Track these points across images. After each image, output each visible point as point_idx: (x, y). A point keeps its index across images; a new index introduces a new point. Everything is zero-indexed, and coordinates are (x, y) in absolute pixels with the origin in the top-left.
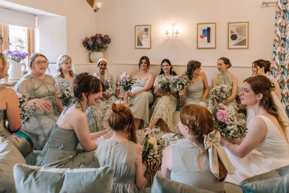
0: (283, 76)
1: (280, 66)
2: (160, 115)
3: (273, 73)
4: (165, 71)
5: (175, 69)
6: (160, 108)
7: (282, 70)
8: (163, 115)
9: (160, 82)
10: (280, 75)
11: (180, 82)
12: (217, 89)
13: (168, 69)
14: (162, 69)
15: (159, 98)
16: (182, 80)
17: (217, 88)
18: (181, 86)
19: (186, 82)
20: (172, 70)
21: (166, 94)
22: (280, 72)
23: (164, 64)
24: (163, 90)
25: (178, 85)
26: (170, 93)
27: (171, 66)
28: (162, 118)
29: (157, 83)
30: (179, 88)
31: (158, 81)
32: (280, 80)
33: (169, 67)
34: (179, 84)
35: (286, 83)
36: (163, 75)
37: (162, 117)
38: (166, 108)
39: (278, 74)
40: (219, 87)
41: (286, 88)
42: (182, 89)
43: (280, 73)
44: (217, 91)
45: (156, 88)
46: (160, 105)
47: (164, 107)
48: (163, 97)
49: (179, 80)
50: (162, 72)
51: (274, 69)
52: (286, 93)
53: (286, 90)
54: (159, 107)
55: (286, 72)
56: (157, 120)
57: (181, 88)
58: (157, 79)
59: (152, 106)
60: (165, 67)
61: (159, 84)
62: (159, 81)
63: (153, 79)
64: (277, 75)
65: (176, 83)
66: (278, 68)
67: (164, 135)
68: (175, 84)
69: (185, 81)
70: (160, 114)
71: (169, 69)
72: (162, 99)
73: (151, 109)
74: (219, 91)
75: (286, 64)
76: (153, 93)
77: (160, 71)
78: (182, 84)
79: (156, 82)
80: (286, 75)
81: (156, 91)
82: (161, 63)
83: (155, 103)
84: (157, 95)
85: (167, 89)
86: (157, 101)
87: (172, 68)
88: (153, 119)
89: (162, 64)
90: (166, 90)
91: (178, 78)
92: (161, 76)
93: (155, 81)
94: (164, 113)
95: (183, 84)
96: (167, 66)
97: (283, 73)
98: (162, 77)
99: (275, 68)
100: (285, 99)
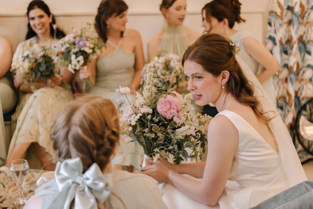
0: (291, 28)
1: (285, 7)
2: (31, 135)
3: (273, 24)
4: (38, 32)
5: (61, 24)
6: (32, 118)
7: (289, 15)
8: (38, 134)
9: (28, 56)
10: (285, 26)
11: (77, 50)
12: (157, 65)
13: (43, 25)
14: (29, 25)
15: (27, 96)
16: (81, 43)
17: (158, 63)
18: (81, 58)
19: (92, 46)
20: (55, 27)
21: (45, 85)
22: (286, 20)
23: (33, 13)
24: (36, 76)
25: (73, 57)
26: (54, 81)
27: (51, 16)
28: (38, 141)
29: (21, 60)
30: (78, 62)
31: (23, 53)
32: (285, 37)
33: (47, 20)
34: (77, 54)
35: (295, 42)
36: (33, 40)
37: (37, 137)
38: (45, 118)
39: (280, 25)
40: (162, 60)
41: (296, 54)
42: (85, 64)
43: (285, 23)
44: (158, 68)
45: (18, 73)
46: (31, 111)
47: (40, 116)
48: (38, 93)
49: (74, 44)
50: (31, 34)
51: (274, 14)
52: (294, 64)
53: (295, 56)
54: (29, 115)
55: (295, 19)
56: (25, 148)
57: (82, 62)
58: (19, 50)
59: (13, 117)
60: (37, 21)
61: (24, 61)
62: (25, 55)
63: (9, 51)
64: (278, 26)
65: (68, 51)
66: (282, 13)
67: (41, 178)
68: (66, 55)
69: (88, 44)
70: (33, 132)
71: (48, 26)
72: (35, 97)
73: (9, 122)
74: (161, 67)
75: (296, 3)
76: (12, 85)
77: (25, 31)
78: (83, 53)
79: (18, 59)
80: (296, 26)
81: (18, 79)
82: (26, 11)
83: (18, 108)
84: (21, 88)
85: (44, 71)
86: (22, 102)
87: (54, 22)
88: (15, 145)
89: (28, 14)
90: (42, 75)
91: (72, 40)
92: (29, 41)
93: (15, 56)
94: (41, 130)
95: (86, 53)
96: (41, 17)
97: (290, 22)
98: (31, 45)
99: (276, 13)
100: (293, 76)
